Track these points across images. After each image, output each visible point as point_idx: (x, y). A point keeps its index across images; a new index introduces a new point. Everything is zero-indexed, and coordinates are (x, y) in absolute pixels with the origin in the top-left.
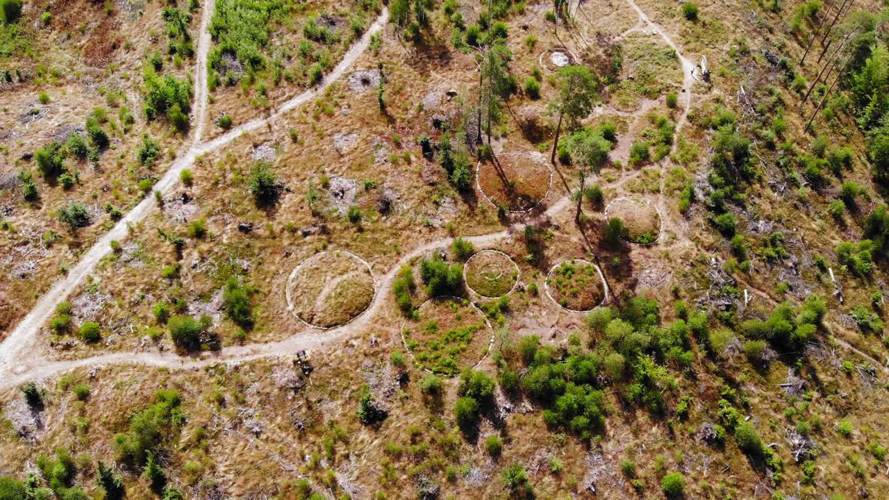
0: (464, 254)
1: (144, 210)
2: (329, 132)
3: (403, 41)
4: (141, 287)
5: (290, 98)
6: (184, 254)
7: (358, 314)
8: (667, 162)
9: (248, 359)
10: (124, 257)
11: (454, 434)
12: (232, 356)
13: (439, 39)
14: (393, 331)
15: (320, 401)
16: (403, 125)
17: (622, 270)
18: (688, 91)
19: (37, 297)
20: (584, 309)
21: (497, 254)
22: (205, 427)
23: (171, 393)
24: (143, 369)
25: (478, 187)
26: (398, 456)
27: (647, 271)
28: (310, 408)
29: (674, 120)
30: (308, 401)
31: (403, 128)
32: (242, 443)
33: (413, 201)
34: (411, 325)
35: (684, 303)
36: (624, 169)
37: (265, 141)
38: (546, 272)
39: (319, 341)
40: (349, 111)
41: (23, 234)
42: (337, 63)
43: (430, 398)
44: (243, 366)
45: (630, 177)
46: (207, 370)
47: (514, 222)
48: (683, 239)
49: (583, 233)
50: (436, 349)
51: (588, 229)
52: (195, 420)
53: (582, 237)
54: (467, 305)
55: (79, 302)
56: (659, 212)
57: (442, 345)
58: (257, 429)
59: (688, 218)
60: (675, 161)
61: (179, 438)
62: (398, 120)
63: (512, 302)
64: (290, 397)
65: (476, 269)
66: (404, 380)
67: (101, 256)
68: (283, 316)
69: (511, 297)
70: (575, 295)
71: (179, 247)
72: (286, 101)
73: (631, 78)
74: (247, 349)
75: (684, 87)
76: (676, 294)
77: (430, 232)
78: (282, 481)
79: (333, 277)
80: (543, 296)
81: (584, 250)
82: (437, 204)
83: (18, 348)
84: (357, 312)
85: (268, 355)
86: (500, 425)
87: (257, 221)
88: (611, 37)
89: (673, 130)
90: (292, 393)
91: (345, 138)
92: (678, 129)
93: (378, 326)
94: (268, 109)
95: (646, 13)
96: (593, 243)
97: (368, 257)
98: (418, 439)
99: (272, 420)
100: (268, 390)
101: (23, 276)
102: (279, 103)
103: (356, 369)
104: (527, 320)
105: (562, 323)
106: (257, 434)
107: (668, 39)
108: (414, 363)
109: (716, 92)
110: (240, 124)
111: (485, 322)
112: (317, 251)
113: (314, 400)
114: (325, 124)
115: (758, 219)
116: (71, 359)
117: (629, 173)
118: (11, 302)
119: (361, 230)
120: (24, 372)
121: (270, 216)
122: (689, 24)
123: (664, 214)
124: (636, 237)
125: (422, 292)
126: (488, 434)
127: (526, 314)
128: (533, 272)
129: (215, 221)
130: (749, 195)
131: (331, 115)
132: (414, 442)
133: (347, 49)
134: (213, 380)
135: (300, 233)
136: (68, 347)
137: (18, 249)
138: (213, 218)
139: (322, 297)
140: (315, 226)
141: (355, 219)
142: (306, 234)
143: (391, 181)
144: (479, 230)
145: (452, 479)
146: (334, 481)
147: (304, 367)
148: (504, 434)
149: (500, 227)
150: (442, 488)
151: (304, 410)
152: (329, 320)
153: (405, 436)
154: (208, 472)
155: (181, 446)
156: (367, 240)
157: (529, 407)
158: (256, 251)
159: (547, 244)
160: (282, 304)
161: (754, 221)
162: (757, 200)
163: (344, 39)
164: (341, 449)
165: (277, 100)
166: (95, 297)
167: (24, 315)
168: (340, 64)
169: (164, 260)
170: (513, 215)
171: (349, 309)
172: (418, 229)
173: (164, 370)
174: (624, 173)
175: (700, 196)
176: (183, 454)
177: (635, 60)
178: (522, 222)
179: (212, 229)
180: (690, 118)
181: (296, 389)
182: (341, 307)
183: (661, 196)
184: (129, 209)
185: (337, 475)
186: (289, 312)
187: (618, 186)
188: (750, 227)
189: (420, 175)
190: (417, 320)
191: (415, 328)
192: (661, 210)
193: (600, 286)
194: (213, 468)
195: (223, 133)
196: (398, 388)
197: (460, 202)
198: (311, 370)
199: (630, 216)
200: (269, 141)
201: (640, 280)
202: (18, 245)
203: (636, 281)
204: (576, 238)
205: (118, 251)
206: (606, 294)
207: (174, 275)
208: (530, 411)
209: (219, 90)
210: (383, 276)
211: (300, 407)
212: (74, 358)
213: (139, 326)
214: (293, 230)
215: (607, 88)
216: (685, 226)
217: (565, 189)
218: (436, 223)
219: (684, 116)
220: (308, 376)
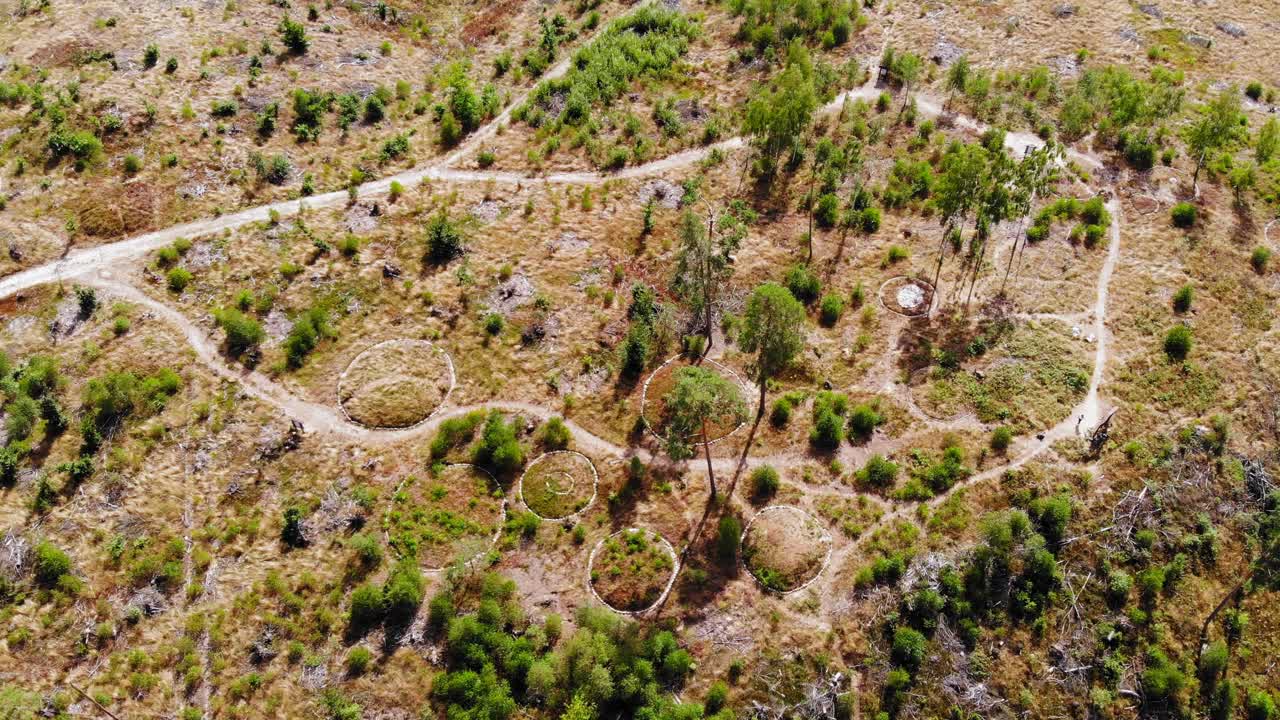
0: (553, 442)
1: (334, 200)
2: (565, 225)
3: (748, 173)
4: (256, 268)
5: (572, 170)
6: (318, 262)
7: (389, 427)
8: (908, 511)
9: (263, 396)
10: (274, 232)
11: (340, 617)
12: (253, 384)
13: (790, 192)
14: (403, 469)
15: (271, 483)
16: (645, 263)
17: (698, 593)
18: (1046, 443)
19: (177, 221)
20: (609, 601)
21: (587, 469)
22: (168, 430)
23: (175, 378)
24: (183, 341)
25: (647, 381)
26: (272, 592)
27: (729, 619)
28: (257, 483)
29: (979, 465)
30: (260, 474)
31: (642, 267)
32: (177, 468)
33: (566, 349)
34: (424, 477)
35: (732, 694)
36: (840, 478)
37: (501, 199)
38: (615, 528)
39: (332, 426)
40: (610, 217)
41: (224, 161)
42: (653, 159)
43: (358, 563)
44: (251, 399)
45: (837, 493)
46: (224, 380)
47: (644, 447)
48: (823, 617)
49: (705, 516)
50: (416, 519)
51: (716, 516)
52: (169, 418)
53: (700, 519)
54: (496, 498)
55: (199, 247)
56: (826, 562)
57: (425, 519)
58: (199, 465)
59: (857, 598)
60: (921, 517)
61: (142, 423)
62: (645, 255)
63: (546, 531)
64: (253, 459)
65: (548, 466)
66: (357, 524)
67: (257, 218)
68: (330, 378)
69: (549, 526)
70: (613, 577)
71: (321, 251)
72: (564, 170)
73: (978, 375)
74: (271, 387)
75: (1047, 433)
76: (734, 673)
77: (548, 394)
78: (172, 529)
79: (404, 372)
80: (584, 553)
81: (685, 535)
82: (587, 369)
83: (121, 255)
84: (390, 423)
85: (281, 405)
86: (389, 648)
87: (407, 273)
88: (1016, 309)
89: (966, 476)
90: (259, 456)
91: (574, 241)
92: (972, 481)
93: (395, 453)
94: (538, 170)
95: (1111, 308)
96: (703, 535)
97: (463, 377)
98: (305, 592)
99: (220, 467)
100: (243, 437)
101: (186, 196)
102: (556, 170)
103: (329, 478)
104: (537, 563)
105: (569, 597)
106: (197, 470)
107: (1102, 360)
108: (384, 516)
109: (1093, 470)
110: (500, 169)
111: (494, 531)
112: (424, 337)
113: (267, 478)
114: (571, 217)
115: (979, 679)
116: (145, 292)
117: (841, 487)
118: (156, 212)
119: (485, 344)
120: (107, 279)
121: (423, 275)
122: (1161, 357)
123: (834, 569)
124: (759, 566)
125: (471, 449)
126: (369, 646)
127: (543, 556)
128: (604, 515)
129: (376, 249)
130: (997, 638)
131: (586, 209)
132: (298, 592)
133: (679, 150)
134: (217, 394)
135: (431, 309)
136: (153, 281)
137: (207, 170)
138: (377, 245)
139: (373, 384)
140: (451, 311)
141: (494, 329)
142: (434, 314)
143: (567, 313)
144: (598, 427)
145: (294, 659)
146: (205, 567)
147: (294, 440)
148: (382, 662)
149: (621, 439)
150: (277, 660)
151: (251, 480)
152: (359, 412)
153: (297, 580)
154: (131, 470)
155: (137, 431)
156: (479, 358)
157: (434, 658)
158: (376, 301)
159: (651, 497)
160: (340, 366)
161: (969, 677)
162: (1004, 654)
163: (688, 137)
164: (240, 543)
165: (555, 166)
166: (215, 253)
167: (153, 230)
168: (655, 163)
169: (296, 256)
170: (651, 438)
171: (385, 415)
172: (540, 381)
173: (193, 355)
174: (837, 482)
175: (907, 584)
176: (130, 440)
177: (1015, 357)
178: (654, 453)
179: (364, 256)
180: (1007, 478)
181: (264, 456)
182: (379, 406)
183: (852, 545)
184: (323, 191)
185: (214, 565)
186: (339, 379)
187: (809, 494)
188: (953, 679)
189: (602, 327)
190: (433, 475)
191: (423, 483)
192: (832, 562)
193: (655, 591)
194: (137, 470)
195: (475, 169)
196: (341, 529)
197: (611, 384)
198: (293, 448)
199: (777, 536)
200: (504, 201)
201: (708, 623)
202: (210, 167)
203: (703, 618)
204: (692, 514)
205: (274, 223)
206: (654, 606)
207: (289, 276)
208: (431, 661)
209: (520, 124)
210: (454, 406)
211: (250, 475)
212: (147, 294)
213: (218, 301)
214: (427, 303)
215: (931, 369)
216: (844, 603)
217: (742, 451)
218: (564, 388)
219: (1002, 470)
220: (287, 451)
